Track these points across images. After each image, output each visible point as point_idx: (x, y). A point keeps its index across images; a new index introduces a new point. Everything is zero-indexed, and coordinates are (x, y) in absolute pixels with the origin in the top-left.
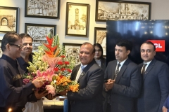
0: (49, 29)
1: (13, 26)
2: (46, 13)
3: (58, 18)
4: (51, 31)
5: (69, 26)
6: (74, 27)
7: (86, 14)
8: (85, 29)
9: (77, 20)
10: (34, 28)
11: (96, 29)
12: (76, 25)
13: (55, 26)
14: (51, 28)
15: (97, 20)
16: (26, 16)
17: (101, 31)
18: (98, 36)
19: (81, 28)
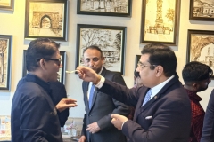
0: (114, 33)
1: (59, 29)
2: (109, 8)
3: (128, 15)
4: (119, 36)
5: (147, 28)
6: (155, 29)
7: (173, 8)
8: (172, 33)
9: (159, 19)
10: (91, 31)
11: (191, 32)
12: (158, 26)
13: (123, 29)
14: (118, 32)
15: (192, 18)
16: (80, 12)
17: (198, 36)
18: (193, 45)
19: (167, 32)
